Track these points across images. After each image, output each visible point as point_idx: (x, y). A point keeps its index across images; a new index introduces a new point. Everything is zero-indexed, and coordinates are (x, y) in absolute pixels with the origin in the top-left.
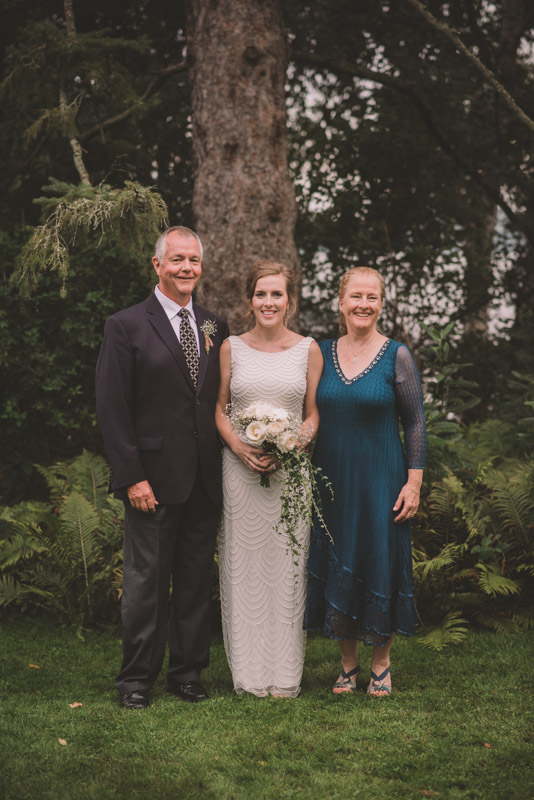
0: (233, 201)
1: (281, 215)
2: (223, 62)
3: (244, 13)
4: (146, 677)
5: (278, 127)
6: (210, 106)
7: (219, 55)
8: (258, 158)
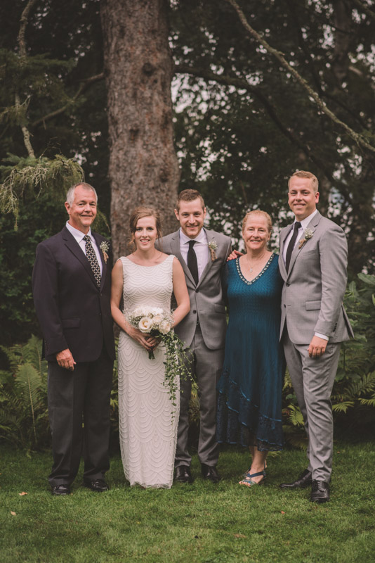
0: (136, 168)
1: (169, 177)
2: (128, 74)
3: (142, 40)
4: (67, 475)
5: (166, 118)
6: (120, 104)
7: (126, 69)
8: (152, 139)
